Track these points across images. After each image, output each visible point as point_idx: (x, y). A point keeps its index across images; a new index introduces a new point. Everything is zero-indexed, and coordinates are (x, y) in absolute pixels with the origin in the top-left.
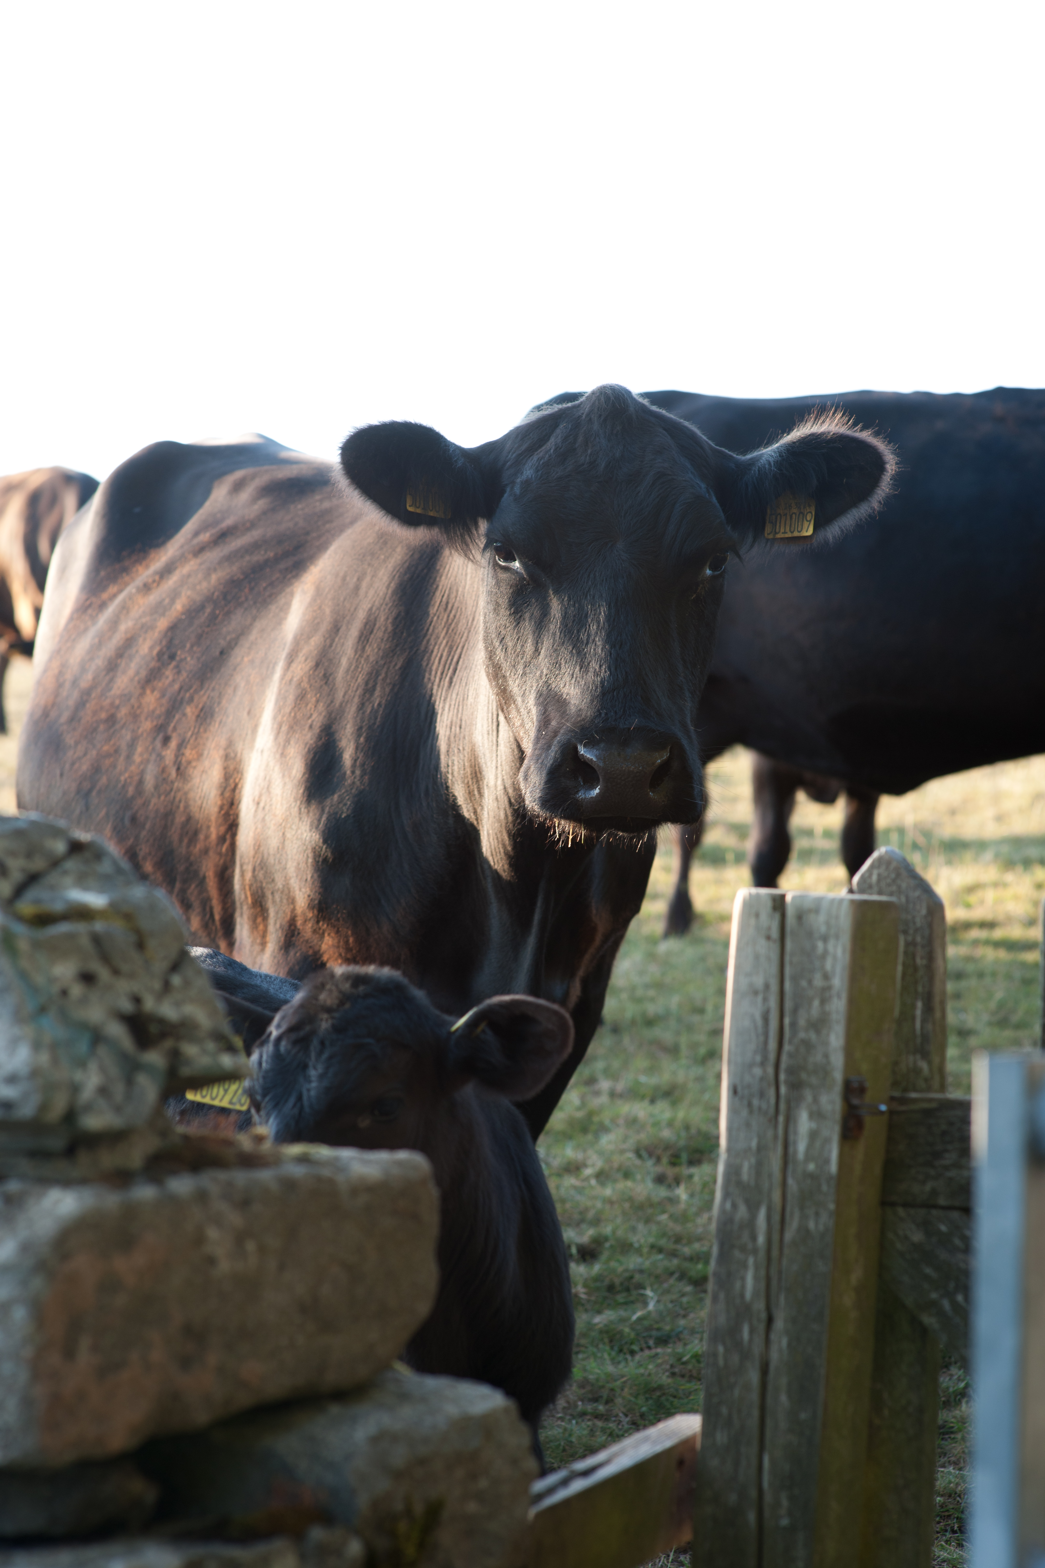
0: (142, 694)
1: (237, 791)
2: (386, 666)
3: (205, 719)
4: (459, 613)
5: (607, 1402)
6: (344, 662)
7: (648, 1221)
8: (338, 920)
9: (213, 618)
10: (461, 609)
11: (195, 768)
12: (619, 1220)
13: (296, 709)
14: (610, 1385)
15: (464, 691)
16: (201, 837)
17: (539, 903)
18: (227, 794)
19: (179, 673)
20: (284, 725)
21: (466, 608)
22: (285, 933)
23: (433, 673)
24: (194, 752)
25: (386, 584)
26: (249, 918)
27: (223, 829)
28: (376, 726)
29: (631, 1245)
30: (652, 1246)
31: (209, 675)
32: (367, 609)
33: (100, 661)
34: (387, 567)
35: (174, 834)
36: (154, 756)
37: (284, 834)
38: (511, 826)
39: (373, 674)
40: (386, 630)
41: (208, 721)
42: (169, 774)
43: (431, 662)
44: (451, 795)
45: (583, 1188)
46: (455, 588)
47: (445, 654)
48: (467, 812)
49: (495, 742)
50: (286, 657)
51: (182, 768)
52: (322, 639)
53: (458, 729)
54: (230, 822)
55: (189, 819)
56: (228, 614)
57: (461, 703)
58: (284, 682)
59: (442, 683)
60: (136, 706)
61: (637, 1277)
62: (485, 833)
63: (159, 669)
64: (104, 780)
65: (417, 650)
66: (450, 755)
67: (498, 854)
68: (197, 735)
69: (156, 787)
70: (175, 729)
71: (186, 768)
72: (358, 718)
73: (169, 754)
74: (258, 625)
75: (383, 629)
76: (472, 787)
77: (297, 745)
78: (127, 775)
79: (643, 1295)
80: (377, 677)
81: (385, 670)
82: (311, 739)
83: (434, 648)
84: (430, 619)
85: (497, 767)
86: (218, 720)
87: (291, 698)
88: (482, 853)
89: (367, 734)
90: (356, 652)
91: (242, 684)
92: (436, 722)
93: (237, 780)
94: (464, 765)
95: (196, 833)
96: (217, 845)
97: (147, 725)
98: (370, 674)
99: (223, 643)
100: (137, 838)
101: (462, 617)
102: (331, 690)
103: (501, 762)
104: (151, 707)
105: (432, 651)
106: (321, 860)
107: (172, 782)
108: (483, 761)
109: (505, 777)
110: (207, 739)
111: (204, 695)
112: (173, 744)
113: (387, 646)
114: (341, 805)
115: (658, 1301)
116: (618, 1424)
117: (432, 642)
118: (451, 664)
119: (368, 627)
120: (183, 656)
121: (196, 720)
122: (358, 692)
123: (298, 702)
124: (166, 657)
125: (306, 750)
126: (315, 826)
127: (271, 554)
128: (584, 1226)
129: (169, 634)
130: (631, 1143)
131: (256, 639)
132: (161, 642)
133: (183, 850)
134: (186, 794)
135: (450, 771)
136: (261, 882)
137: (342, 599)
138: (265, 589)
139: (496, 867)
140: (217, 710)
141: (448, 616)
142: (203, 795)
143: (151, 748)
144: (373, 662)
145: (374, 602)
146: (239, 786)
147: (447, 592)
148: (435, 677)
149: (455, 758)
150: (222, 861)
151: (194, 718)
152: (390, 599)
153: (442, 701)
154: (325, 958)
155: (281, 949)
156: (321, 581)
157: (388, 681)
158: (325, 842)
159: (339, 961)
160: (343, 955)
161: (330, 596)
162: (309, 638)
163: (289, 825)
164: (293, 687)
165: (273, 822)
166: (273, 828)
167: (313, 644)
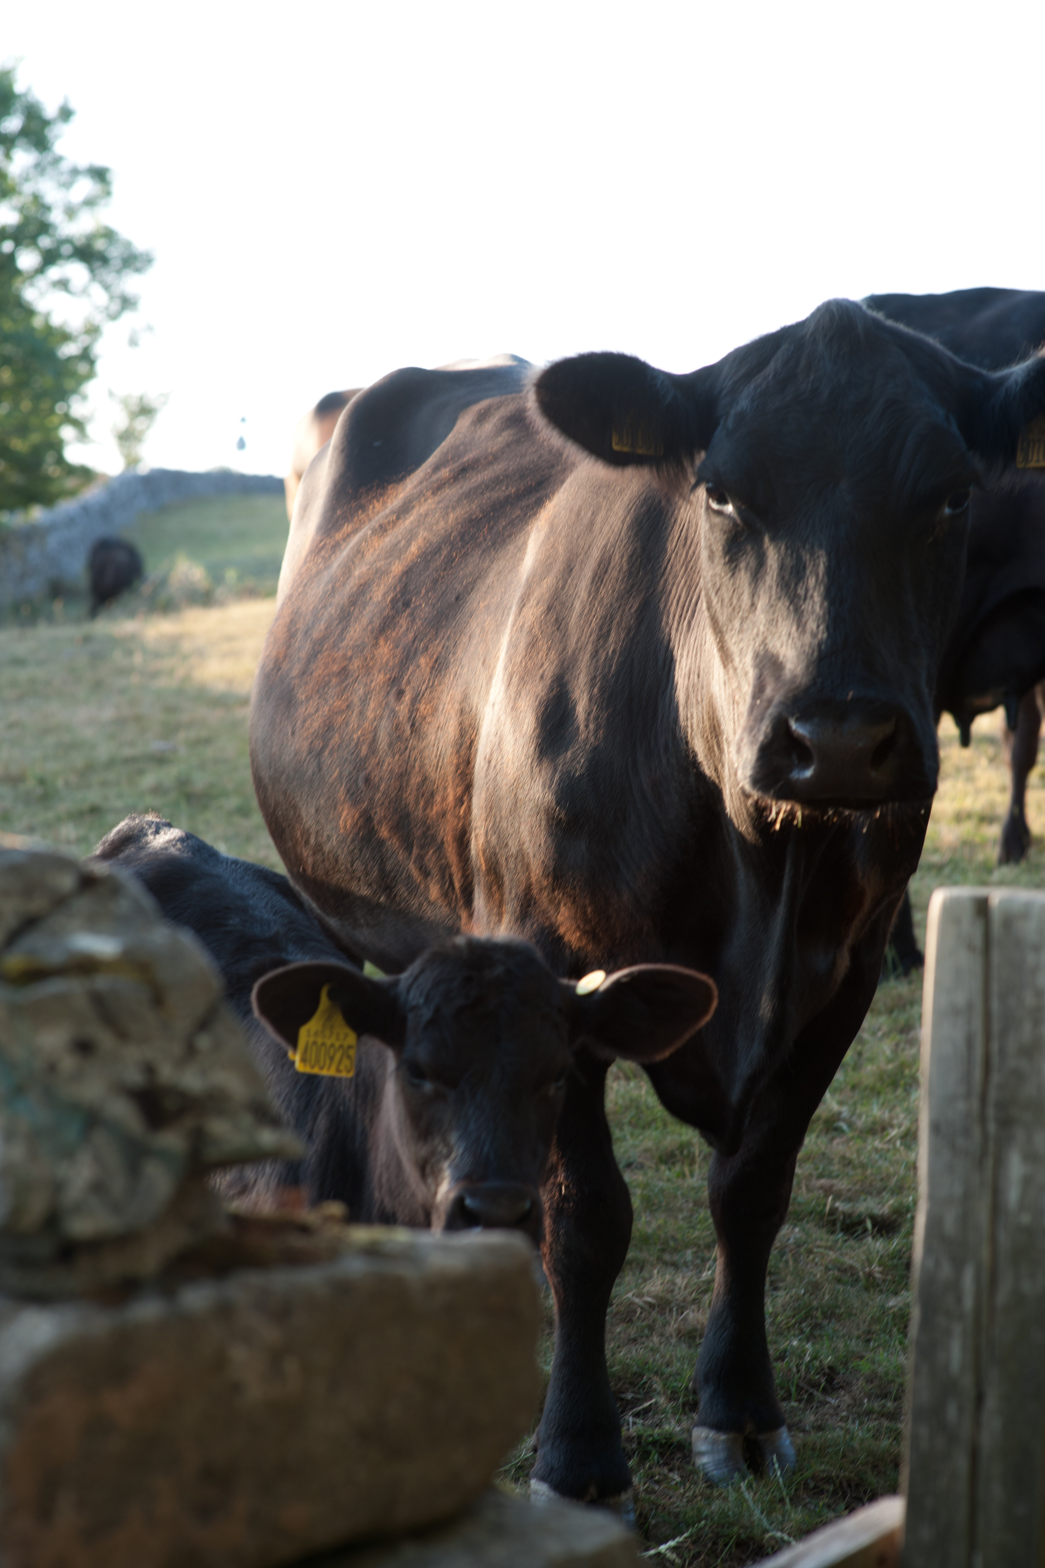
0: (376, 644)
1: (472, 748)
2: (621, 609)
3: (439, 672)
6: (578, 606)
8: (574, 889)
9: (449, 561)
11: (430, 723)
13: (527, 658)
16: (438, 799)
18: (463, 752)
19: (413, 621)
20: (515, 676)
22: (521, 903)
23: (671, 617)
24: (429, 706)
25: (622, 518)
26: (485, 887)
27: (458, 791)
28: (610, 675)
31: (444, 623)
32: (601, 547)
33: (333, 610)
35: (410, 796)
36: (387, 711)
37: (516, 795)
39: (608, 618)
40: (621, 570)
41: (444, 671)
42: (404, 732)
43: (669, 606)
44: (691, 751)
47: (683, 597)
48: (708, 770)
50: (519, 601)
51: (417, 725)
52: (555, 581)
53: (696, 677)
54: (465, 783)
55: (425, 779)
56: (465, 556)
57: (699, 651)
58: (516, 628)
59: (680, 627)
60: (369, 656)
62: (728, 792)
63: (393, 617)
64: (336, 738)
65: (655, 591)
66: (689, 707)
68: (432, 687)
69: (390, 746)
70: (409, 681)
71: (421, 724)
72: (592, 668)
73: (403, 710)
74: (496, 567)
75: (618, 568)
76: (711, 742)
77: (528, 698)
78: (360, 732)
80: (612, 622)
81: (620, 613)
82: (543, 691)
83: (672, 586)
84: (668, 555)
86: (453, 672)
87: (523, 646)
88: (725, 812)
89: (601, 685)
90: (590, 594)
91: (478, 631)
92: (674, 670)
93: (473, 737)
94: (703, 717)
95: (433, 795)
96: (454, 809)
97: (380, 679)
98: (604, 618)
99: (459, 587)
100: (371, 801)
102: (564, 636)
104: (385, 659)
105: (670, 592)
106: (554, 822)
107: (407, 740)
108: (721, 714)
110: (443, 692)
111: (438, 645)
112: (408, 697)
113: (622, 587)
114: (574, 763)
117: (670, 581)
118: (689, 606)
119: (602, 567)
120: (417, 603)
121: (431, 672)
122: (591, 639)
123: (529, 650)
124: (400, 604)
125: (538, 702)
126: (547, 786)
127: (513, 490)
129: (404, 579)
131: (493, 582)
132: (395, 588)
133: (420, 813)
134: (421, 753)
135: (689, 724)
136: (495, 848)
137: (576, 536)
139: (742, 829)
140: (451, 661)
142: (438, 753)
143: (384, 703)
144: (607, 605)
145: (610, 536)
146: (475, 742)
148: (673, 622)
149: (694, 712)
150: (458, 826)
151: (429, 669)
152: (626, 535)
153: (680, 649)
154: (562, 930)
155: (517, 920)
156: (555, 517)
157: (623, 625)
158: (558, 803)
159: (578, 934)
160: (581, 926)
161: (563, 534)
162: (542, 579)
163: (521, 785)
164: (525, 634)
165: (505, 782)
166: (504, 788)
167: (545, 586)
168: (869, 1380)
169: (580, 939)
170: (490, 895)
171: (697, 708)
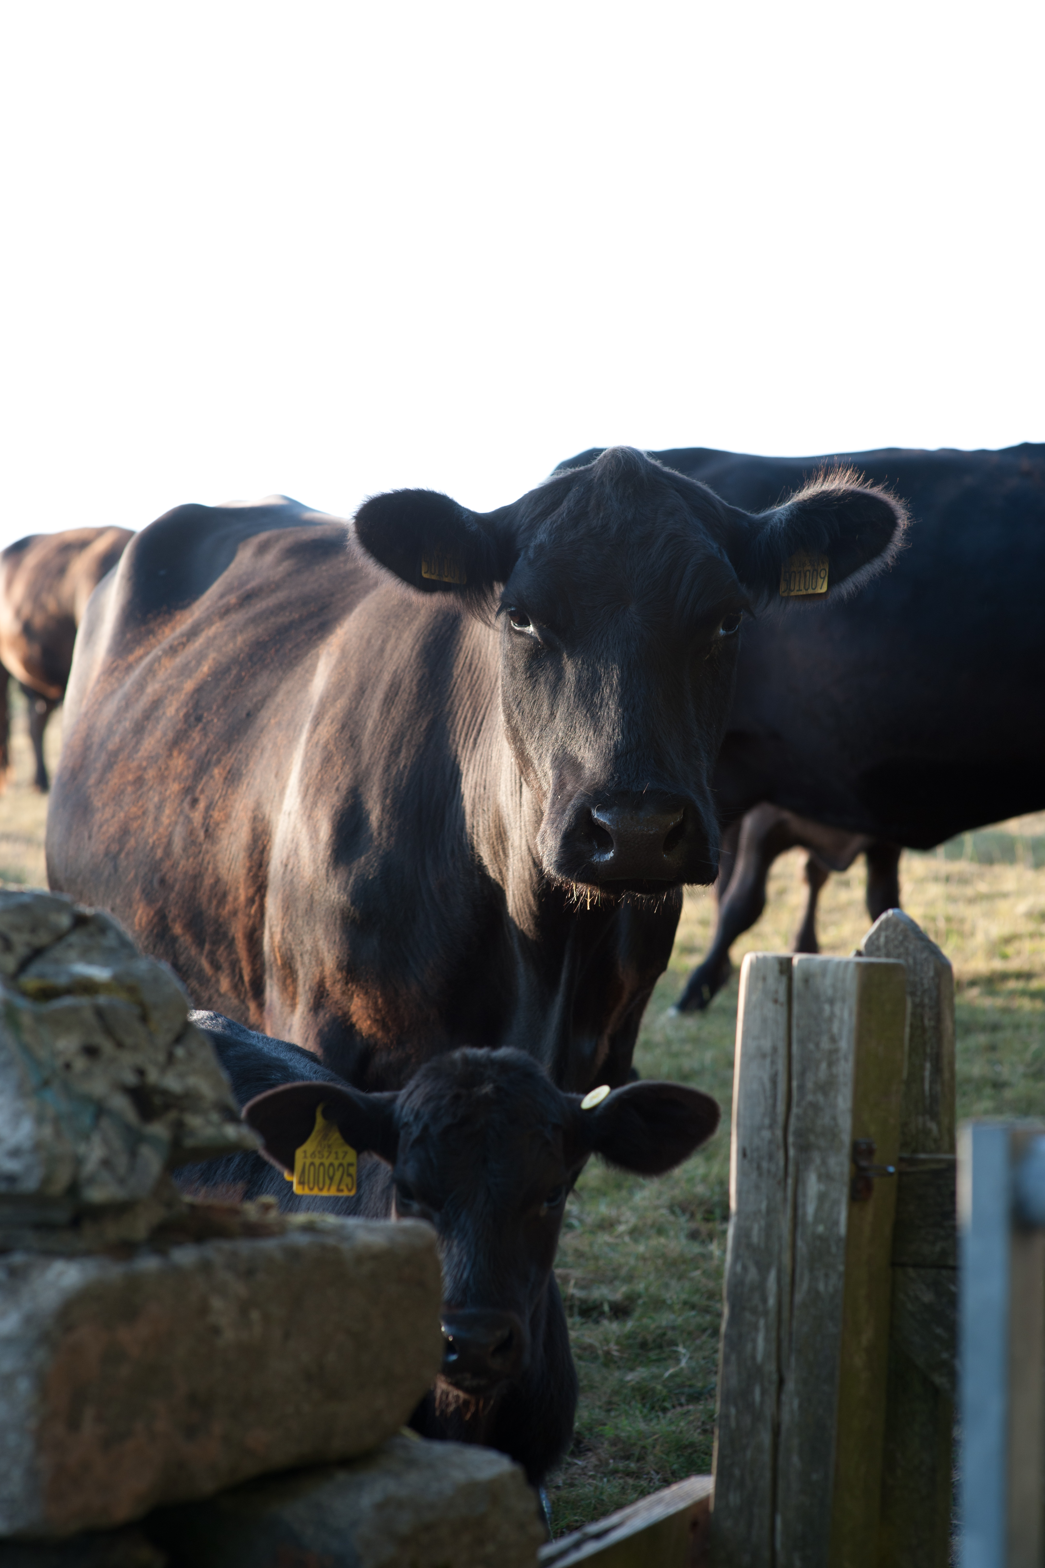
0: (170, 756)
1: (265, 853)
2: (411, 728)
3: (233, 782)
4: (482, 674)
5: (638, 1460)
6: (370, 724)
7: (680, 1278)
8: (367, 981)
9: (239, 680)
10: (485, 670)
11: (223, 829)
12: (652, 1277)
13: (323, 771)
14: (641, 1443)
15: (488, 752)
16: (230, 898)
17: (566, 963)
18: (255, 856)
19: (206, 735)
20: (310, 788)
21: (489, 669)
22: (314, 995)
23: (458, 734)
24: (222, 814)
25: (410, 647)
26: (278, 980)
27: (251, 891)
28: (402, 788)
29: (664, 1302)
30: (685, 1303)
31: (236, 737)
32: (392, 671)
33: (127, 724)
34: (411, 629)
35: (203, 896)
36: (181, 819)
37: (312, 896)
38: (536, 886)
39: (399, 736)
40: (411, 692)
41: (236, 783)
42: (198, 836)
43: (456, 723)
44: (476, 855)
45: (617, 1245)
46: (478, 649)
47: (469, 715)
48: (492, 873)
49: (518, 802)
50: (313, 719)
51: (210, 830)
52: (348, 701)
53: (482, 789)
54: (258, 884)
55: (218, 880)
56: (254, 676)
57: (485, 764)
58: (310, 744)
59: (466, 744)
60: (163, 767)
61: (670, 1334)
62: (511, 893)
63: (186, 731)
64: (132, 842)
65: (442, 711)
66: (475, 816)
67: (524, 915)
68: (225, 797)
69: (185, 850)
70: (202, 791)
71: (214, 830)
72: (384, 781)
73: (197, 816)
74: (284, 687)
75: (408, 691)
76: (497, 848)
77: (324, 808)
78: (155, 837)
79: (676, 1352)
80: (403, 739)
81: (410, 732)
82: (338, 802)
83: (458, 709)
84: (454, 680)
85: (521, 829)
86: (246, 782)
87: (318, 760)
88: (508, 913)
89: (393, 796)
90: (381, 714)
91: (270, 746)
92: (460, 783)
93: (265, 842)
94: (489, 825)
95: (225, 895)
96: (246, 907)
97: (175, 787)
98: (395, 736)
99: (249, 705)
100: (166, 900)
101: (485, 678)
102: (358, 752)
103: (525, 822)
104: (179, 769)
105: (457, 713)
106: (349, 921)
107: (201, 845)
108: (507, 822)
109: (529, 838)
110: (235, 801)
111: (231, 757)
112: (202, 805)
113: (412, 708)
114: (368, 867)
115: (691, 1358)
116: (650, 1482)
117: (456, 703)
118: (475, 725)
119: (393, 689)
120: (209, 718)
121: (224, 783)
122: (384, 754)
123: (325, 765)
124: (192, 719)
125: (333, 812)
126: (342, 888)
127: (296, 616)
128: (617, 1283)
129: (196, 696)
130: (665, 1199)
131: (282, 701)
132: (187, 704)
133: (212, 912)
134: (214, 856)
135: (475, 831)
136: (290, 944)
137: (367, 661)
138: (291, 650)
139: (522, 927)
140: (244, 772)
141: (472, 677)
142: (231, 857)
143: (178, 810)
144: (398, 724)
145: (399, 664)
146: (268, 848)
147: (470, 653)
148: (460, 738)
149: (481, 820)
150: (250, 923)
151: (221, 780)
152: (415, 661)
153: (466, 762)
154: (354, 1019)
155: (310, 1010)
156: (346, 644)
157: (413, 743)
158: (353, 903)
159: (369, 1022)
160: (372, 1016)
161: (355, 659)
162: (335, 700)
163: (316, 887)
164: (320, 749)
165: (301, 884)
166: (301, 889)
167: (339, 706)
168: (613, 1443)
169: (370, 1027)
170: (284, 987)
171: (483, 818)
